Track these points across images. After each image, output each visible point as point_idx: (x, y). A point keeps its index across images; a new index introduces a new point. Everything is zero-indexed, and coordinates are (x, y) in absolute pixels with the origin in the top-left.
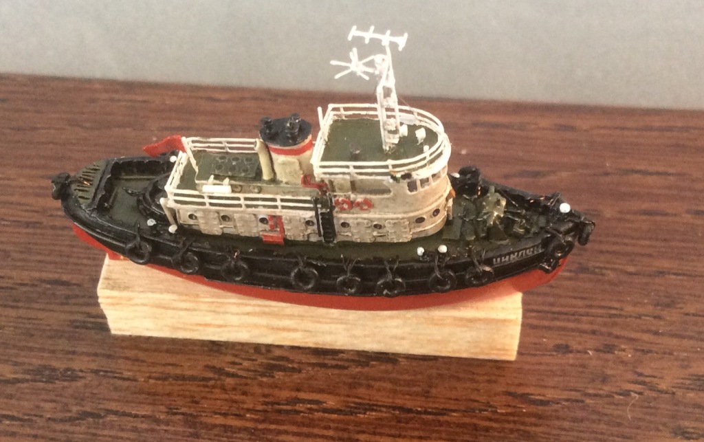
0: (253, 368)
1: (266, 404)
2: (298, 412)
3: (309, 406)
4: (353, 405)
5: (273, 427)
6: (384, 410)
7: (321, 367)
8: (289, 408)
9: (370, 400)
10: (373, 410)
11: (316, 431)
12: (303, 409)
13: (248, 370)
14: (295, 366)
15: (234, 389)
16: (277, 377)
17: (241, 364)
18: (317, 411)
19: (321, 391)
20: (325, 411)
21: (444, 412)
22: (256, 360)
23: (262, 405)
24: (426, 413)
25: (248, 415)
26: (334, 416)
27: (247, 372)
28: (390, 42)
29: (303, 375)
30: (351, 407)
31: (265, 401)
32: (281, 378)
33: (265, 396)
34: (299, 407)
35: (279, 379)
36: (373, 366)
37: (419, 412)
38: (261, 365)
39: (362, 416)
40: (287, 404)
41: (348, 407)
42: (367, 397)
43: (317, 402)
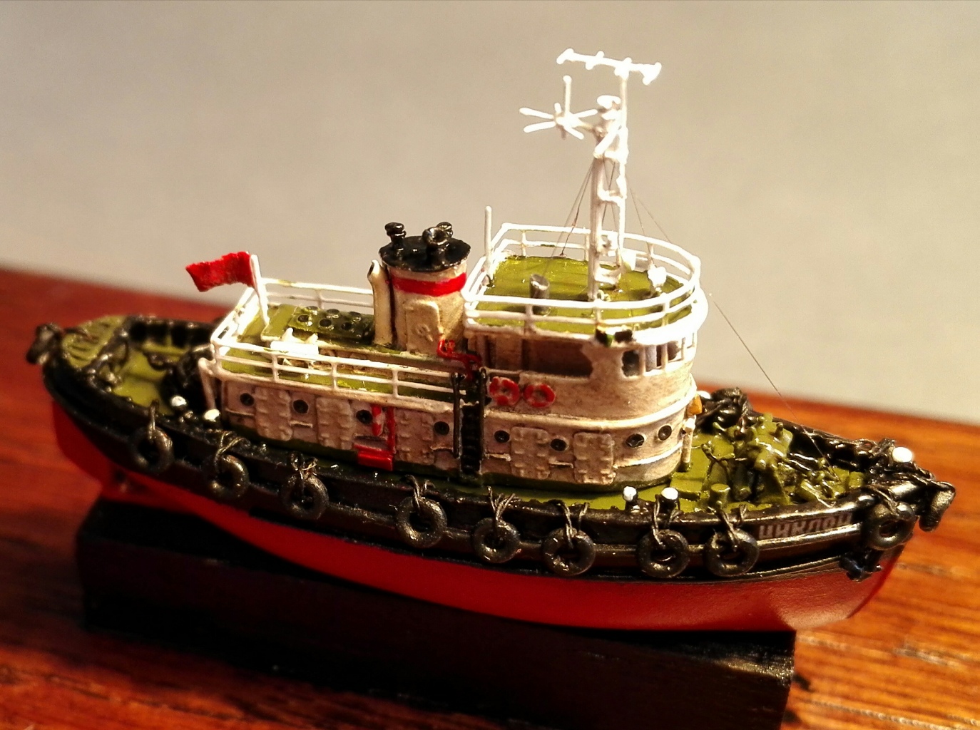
28: (630, 72)
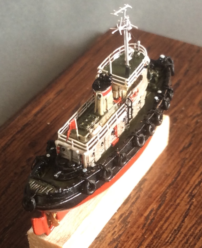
0: (120, 228)
1: (143, 228)
2: (153, 219)
3: (152, 214)
4: (160, 199)
5: (157, 229)
6: (168, 190)
7: (134, 204)
8: (149, 221)
9: (161, 193)
10: (166, 194)
11: (167, 215)
12: (153, 217)
13: (120, 230)
14: (128, 212)
15: (128, 238)
16: (130, 221)
17: (115, 232)
18: (156, 212)
19: (147, 208)
20: (158, 209)
21: (179, 173)
22: (116, 225)
23: (143, 230)
24: (177, 178)
25: (146, 237)
26: (162, 207)
27: (121, 231)
28: (126, 8)
29: (135, 211)
30: (161, 200)
31: (141, 228)
32: (132, 219)
33: (138, 227)
34: (151, 217)
35: (132, 220)
36: (144, 187)
37: (175, 180)
38: (120, 224)
39: (167, 198)
40: (147, 222)
41: (160, 201)
42: (158, 194)
43: (152, 211)
